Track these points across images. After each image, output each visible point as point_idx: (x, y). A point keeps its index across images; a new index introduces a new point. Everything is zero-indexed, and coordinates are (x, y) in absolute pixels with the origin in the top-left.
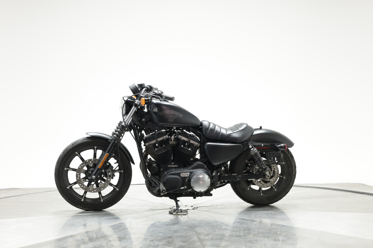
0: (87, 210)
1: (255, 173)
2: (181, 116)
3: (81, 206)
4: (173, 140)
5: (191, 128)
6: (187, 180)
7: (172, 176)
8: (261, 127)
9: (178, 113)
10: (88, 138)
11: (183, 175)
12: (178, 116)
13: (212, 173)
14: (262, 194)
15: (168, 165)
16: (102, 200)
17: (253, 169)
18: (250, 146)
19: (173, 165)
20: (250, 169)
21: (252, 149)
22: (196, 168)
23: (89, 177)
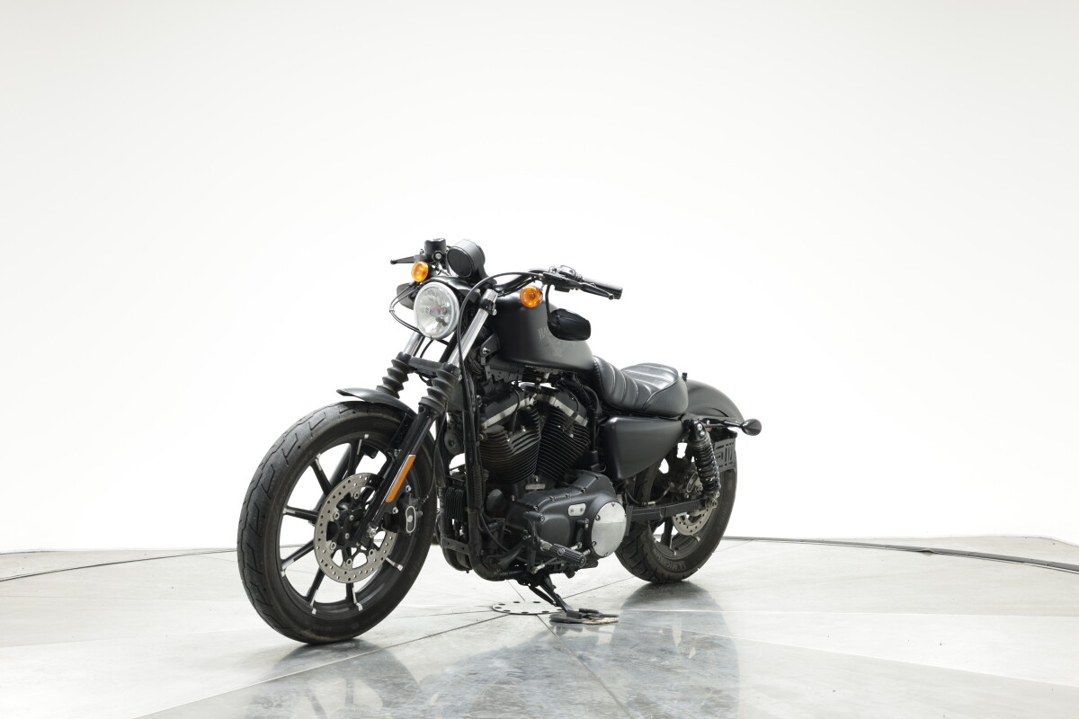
1: (688, 497)
3: (312, 631)
5: (575, 376)
6: (587, 526)
7: (553, 515)
10: (349, 405)
11: (572, 511)
14: (675, 554)
15: (527, 483)
16: (358, 604)
17: (684, 487)
18: (699, 425)
19: (536, 483)
20: (675, 488)
21: (703, 433)
22: (596, 489)
23: (347, 534)
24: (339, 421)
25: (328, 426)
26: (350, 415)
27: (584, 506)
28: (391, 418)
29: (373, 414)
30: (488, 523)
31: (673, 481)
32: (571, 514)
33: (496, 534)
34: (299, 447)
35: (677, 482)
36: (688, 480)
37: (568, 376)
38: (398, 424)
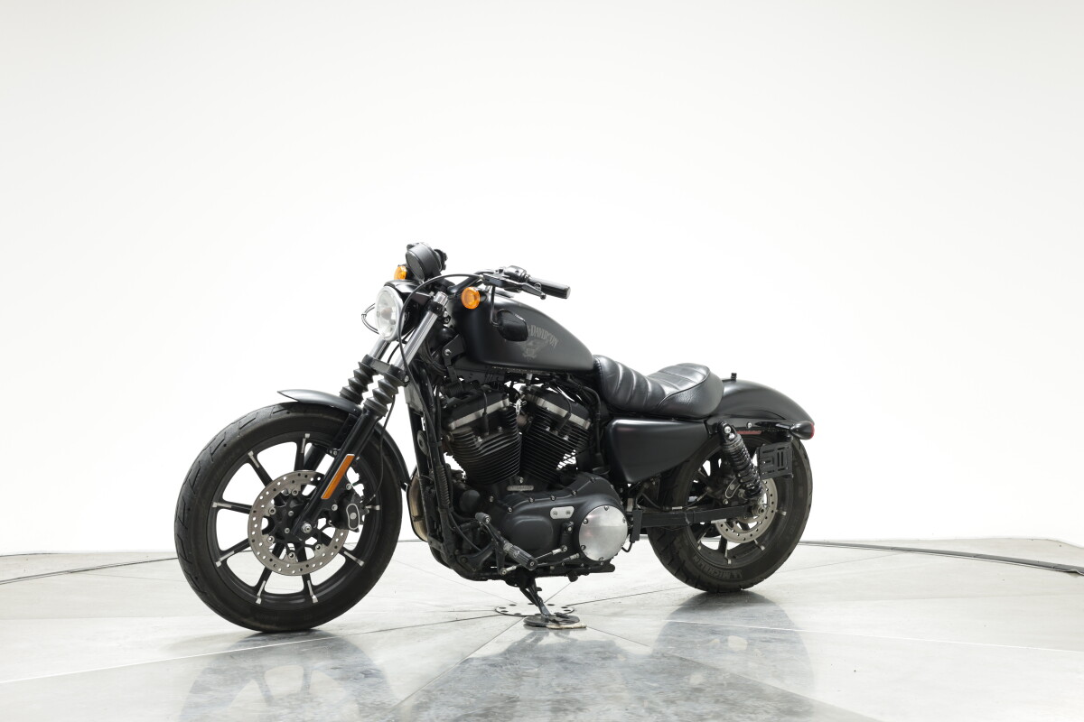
0: (266, 632)
1: (727, 503)
2: (555, 341)
3: (256, 620)
4: (518, 411)
5: (571, 378)
6: (570, 529)
7: (528, 517)
8: (734, 375)
9: (548, 334)
10: (285, 406)
11: (556, 513)
12: (547, 342)
13: (625, 505)
14: (730, 562)
15: (509, 485)
16: (314, 597)
17: (723, 493)
18: (727, 428)
19: (521, 484)
20: (713, 493)
21: (732, 436)
22: (591, 491)
23: (287, 529)
24: (269, 420)
25: (257, 426)
26: (284, 414)
27: (571, 509)
28: (333, 418)
29: (310, 415)
30: (459, 523)
31: (710, 486)
32: (553, 517)
33: (470, 535)
34: (225, 445)
35: (715, 487)
36: (727, 486)
37: (563, 378)
38: (342, 424)
